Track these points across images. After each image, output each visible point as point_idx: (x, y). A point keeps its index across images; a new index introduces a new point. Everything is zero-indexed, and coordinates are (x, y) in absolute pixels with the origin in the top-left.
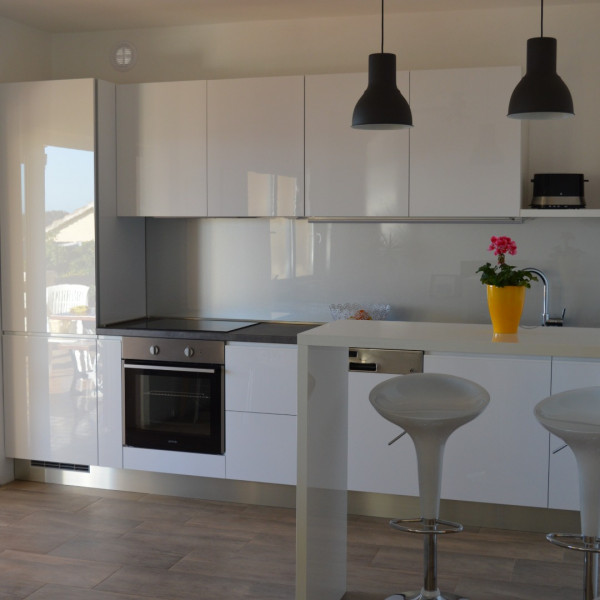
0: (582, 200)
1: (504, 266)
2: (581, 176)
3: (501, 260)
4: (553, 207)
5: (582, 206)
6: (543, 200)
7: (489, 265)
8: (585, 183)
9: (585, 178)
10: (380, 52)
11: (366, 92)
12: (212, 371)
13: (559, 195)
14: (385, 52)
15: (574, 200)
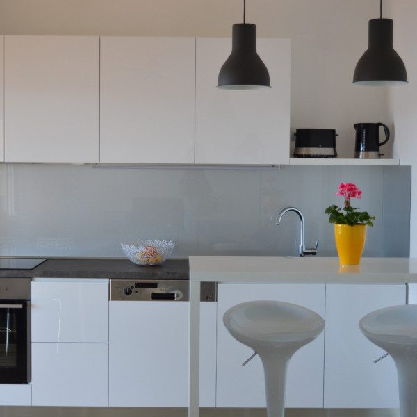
0: (335, 151)
1: (348, 208)
2: (334, 131)
3: (347, 203)
4: (314, 157)
5: (334, 156)
6: (304, 151)
7: (336, 207)
8: (337, 137)
9: (336, 133)
10: (242, 22)
11: (230, 57)
12: (20, 306)
13: (318, 147)
14: (246, 22)
15: (329, 151)
